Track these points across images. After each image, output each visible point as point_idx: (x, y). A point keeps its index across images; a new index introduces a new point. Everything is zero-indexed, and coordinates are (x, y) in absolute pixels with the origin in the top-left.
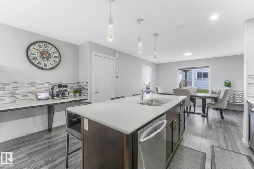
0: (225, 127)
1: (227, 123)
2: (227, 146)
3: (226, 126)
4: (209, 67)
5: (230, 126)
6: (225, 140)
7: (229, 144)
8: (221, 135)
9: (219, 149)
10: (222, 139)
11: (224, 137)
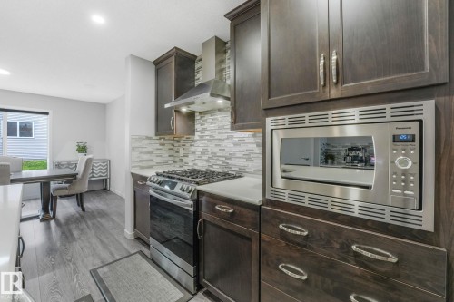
0: (93, 224)
1: (93, 215)
2: (112, 255)
3: (95, 221)
4: (47, 114)
5: (99, 219)
6: (105, 246)
7: (113, 250)
8: (94, 241)
9: (105, 269)
10: (100, 248)
11: (102, 242)
